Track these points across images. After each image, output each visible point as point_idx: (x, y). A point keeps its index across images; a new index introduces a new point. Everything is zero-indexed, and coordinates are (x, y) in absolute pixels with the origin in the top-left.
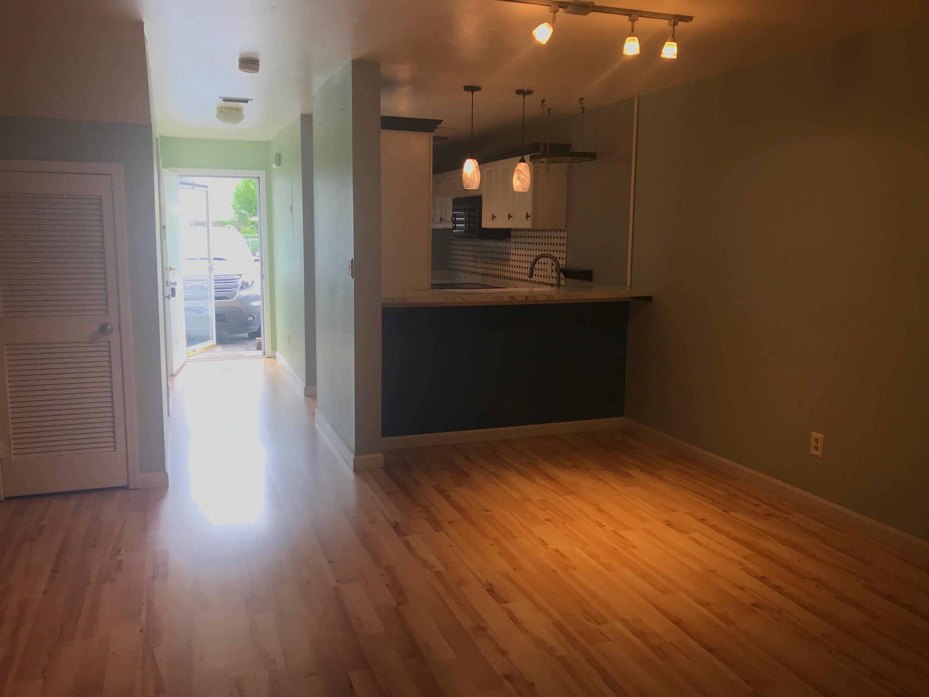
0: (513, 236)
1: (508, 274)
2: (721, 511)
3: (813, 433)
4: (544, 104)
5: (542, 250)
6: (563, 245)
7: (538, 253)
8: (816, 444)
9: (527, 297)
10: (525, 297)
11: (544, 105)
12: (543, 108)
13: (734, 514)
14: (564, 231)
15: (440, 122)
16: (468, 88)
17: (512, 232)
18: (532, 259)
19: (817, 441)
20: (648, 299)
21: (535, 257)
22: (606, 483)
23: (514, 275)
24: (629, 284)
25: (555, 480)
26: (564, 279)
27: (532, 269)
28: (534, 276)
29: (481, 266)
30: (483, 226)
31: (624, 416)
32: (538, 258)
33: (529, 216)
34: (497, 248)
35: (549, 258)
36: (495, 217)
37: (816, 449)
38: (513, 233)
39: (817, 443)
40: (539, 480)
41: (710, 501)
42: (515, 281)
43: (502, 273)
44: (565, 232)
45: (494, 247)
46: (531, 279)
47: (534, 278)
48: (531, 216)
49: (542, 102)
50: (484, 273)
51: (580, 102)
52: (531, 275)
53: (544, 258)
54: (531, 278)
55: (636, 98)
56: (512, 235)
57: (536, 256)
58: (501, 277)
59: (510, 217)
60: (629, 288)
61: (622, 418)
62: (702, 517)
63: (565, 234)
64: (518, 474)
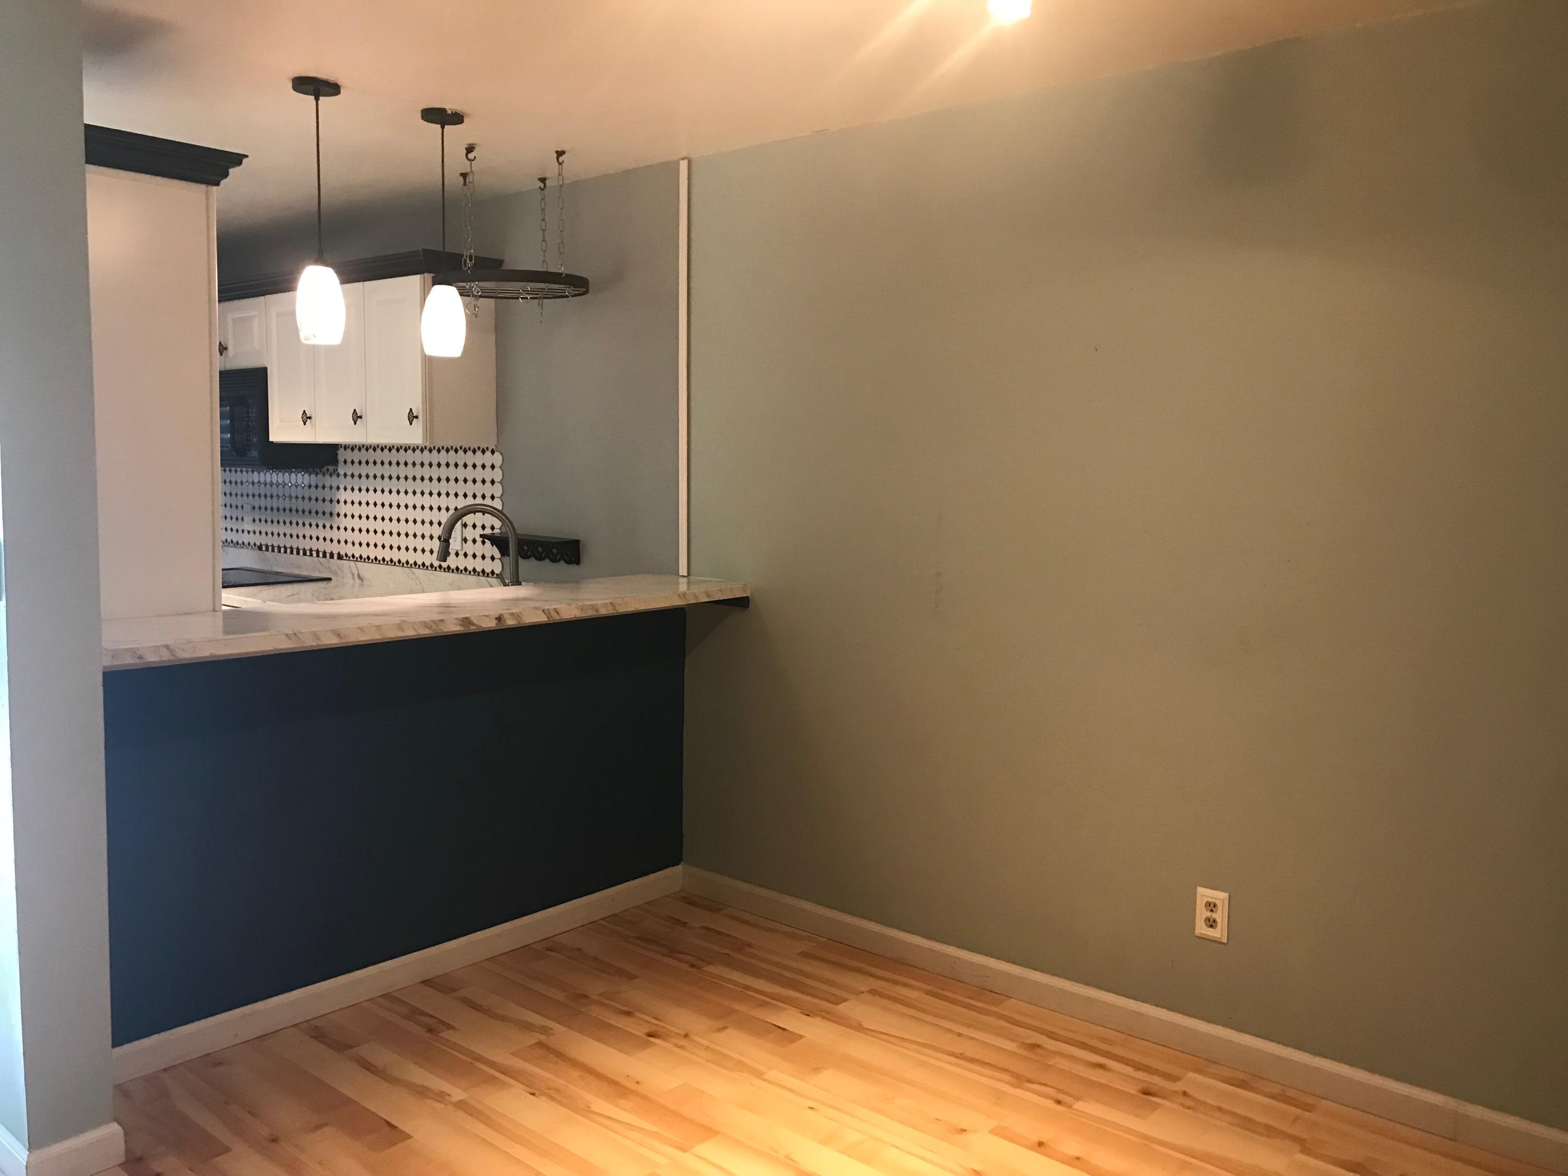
0: (345, 462)
1: (335, 548)
2: (1051, 1104)
3: (1201, 890)
4: (471, 156)
5: (465, 496)
6: (493, 482)
7: (461, 503)
8: (1209, 914)
9: (499, 619)
10: (496, 619)
11: (473, 158)
12: (471, 164)
13: (1079, 1105)
14: (493, 452)
15: (237, 159)
16: (302, 84)
17: (341, 452)
18: (444, 517)
19: (1211, 906)
20: (742, 603)
21: (452, 512)
22: (759, 1075)
23: (349, 550)
24: (683, 571)
25: (633, 1092)
26: (500, 559)
27: (445, 541)
28: (452, 555)
29: (251, 529)
30: (273, 438)
31: (682, 863)
32: (460, 514)
33: (417, 417)
34: (299, 488)
35: (488, 513)
36: (310, 418)
37: (1211, 923)
38: (342, 455)
39: (1212, 911)
40: (601, 1105)
41: (1006, 1077)
42: (357, 563)
43: (322, 546)
44: (497, 454)
45: (290, 485)
46: (444, 565)
47: (452, 561)
48: (420, 417)
49: (466, 149)
50: (261, 545)
51: (558, 159)
52: (444, 554)
53: (473, 514)
54: (445, 561)
55: (684, 165)
56: (341, 459)
57: (456, 509)
58: (314, 554)
59: (356, 417)
60: (685, 580)
61: (679, 868)
62: (1035, 1138)
63: (497, 459)
64: (533, 1094)
